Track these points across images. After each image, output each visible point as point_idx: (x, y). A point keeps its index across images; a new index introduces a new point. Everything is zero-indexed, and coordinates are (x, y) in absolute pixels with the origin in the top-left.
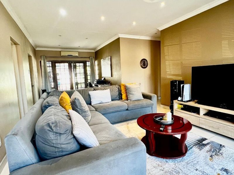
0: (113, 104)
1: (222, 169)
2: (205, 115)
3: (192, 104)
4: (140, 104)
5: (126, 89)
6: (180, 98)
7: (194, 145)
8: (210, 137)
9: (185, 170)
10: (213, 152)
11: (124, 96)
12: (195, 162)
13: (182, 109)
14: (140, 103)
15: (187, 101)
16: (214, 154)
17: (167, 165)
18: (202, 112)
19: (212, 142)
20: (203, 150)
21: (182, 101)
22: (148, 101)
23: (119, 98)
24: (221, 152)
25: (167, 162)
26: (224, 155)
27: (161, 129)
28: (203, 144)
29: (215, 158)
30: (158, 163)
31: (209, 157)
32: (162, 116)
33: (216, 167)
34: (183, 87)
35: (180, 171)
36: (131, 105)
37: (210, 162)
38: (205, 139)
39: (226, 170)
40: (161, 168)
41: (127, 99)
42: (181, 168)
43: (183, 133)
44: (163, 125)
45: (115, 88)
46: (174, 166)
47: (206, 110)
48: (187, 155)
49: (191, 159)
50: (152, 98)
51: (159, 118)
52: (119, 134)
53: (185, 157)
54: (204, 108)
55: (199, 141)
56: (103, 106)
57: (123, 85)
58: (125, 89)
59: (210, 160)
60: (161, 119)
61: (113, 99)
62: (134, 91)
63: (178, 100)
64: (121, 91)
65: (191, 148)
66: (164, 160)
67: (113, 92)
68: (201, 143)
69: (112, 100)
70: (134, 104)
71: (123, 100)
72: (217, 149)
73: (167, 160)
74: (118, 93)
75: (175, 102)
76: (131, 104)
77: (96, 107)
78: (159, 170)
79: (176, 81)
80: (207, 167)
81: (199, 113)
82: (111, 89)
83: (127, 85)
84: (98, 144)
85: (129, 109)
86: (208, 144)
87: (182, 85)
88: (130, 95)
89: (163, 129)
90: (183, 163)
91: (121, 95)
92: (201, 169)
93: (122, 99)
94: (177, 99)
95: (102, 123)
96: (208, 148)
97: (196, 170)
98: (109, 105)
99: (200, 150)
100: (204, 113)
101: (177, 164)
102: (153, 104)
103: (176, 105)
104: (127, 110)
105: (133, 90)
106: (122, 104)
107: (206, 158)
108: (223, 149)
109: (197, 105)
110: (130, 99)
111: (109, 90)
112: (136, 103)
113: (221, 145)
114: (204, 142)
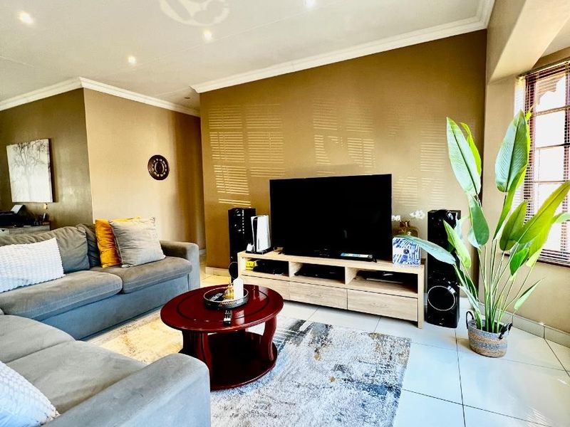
0: (72, 282)
1: (336, 366)
2: (295, 274)
3: (275, 256)
4: (157, 273)
5: (115, 235)
6: (250, 247)
7: (286, 340)
8: (310, 316)
9: (280, 396)
10: (317, 343)
11: (106, 256)
12: (294, 372)
13: (255, 269)
14: (159, 268)
15: (265, 252)
16: (319, 345)
17: (242, 401)
18: (293, 269)
19: (314, 324)
20: (302, 344)
21: (254, 252)
22: (179, 261)
23: (90, 261)
24: (329, 338)
25: (241, 393)
26: (333, 341)
27: (225, 320)
28: (301, 332)
29: (323, 350)
30: (224, 402)
31: (314, 354)
32: (221, 290)
33: (326, 367)
34: (255, 222)
35: (271, 401)
36: (133, 277)
37: (317, 363)
38: (301, 323)
39: (340, 366)
40: (232, 412)
41: (119, 264)
42: (271, 395)
43: (268, 318)
44: (229, 310)
45: (77, 236)
46: (257, 395)
47: (299, 265)
48: (277, 363)
49: (286, 368)
50: (188, 252)
51: (216, 297)
52: (117, 361)
53: (275, 370)
54: (294, 261)
55: (292, 328)
56: (36, 294)
57: (103, 225)
58: (112, 234)
59: (316, 357)
60: (221, 298)
61: (68, 268)
62: (139, 240)
63: (247, 252)
64: (96, 241)
65: (282, 346)
66: (236, 391)
67: (68, 246)
68: (296, 331)
69: (66, 272)
70: (141, 273)
71: (104, 266)
72: (323, 336)
73: (241, 389)
74: (85, 247)
75: (241, 256)
76: (132, 273)
77: (7, 301)
78: (228, 418)
79: (240, 210)
80: (314, 374)
81: (286, 273)
82: (63, 241)
83: (118, 223)
84: (53, 413)
85: (125, 289)
86: (308, 329)
87: (252, 218)
88: (128, 251)
89: (229, 319)
90: (274, 383)
91: (98, 253)
92: (305, 380)
93: (99, 264)
94: (244, 248)
95: (44, 346)
96: (309, 336)
97: (298, 386)
98: (59, 289)
99: (298, 345)
100: (295, 272)
101: (262, 390)
102: (190, 269)
103: (243, 260)
104: (122, 292)
105: (134, 237)
106: (106, 278)
107: (309, 356)
108: (331, 331)
109: (283, 258)
110: (128, 261)
111: (54, 241)
112: (147, 270)
113: (327, 326)
114: (302, 328)
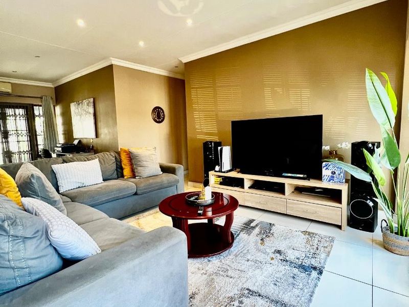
0: (107, 186)
1: (275, 251)
2: (249, 188)
3: (234, 174)
4: (158, 183)
6: (217, 168)
7: (241, 231)
8: (259, 217)
9: (234, 265)
10: (263, 234)
11: (127, 171)
12: (245, 252)
13: (221, 184)
14: (158, 180)
15: (228, 171)
16: (264, 236)
17: (210, 266)
18: (247, 184)
19: (261, 222)
20: (252, 234)
21: (220, 171)
22: (171, 177)
23: (117, 174)
24: (271, 232)
25: (209, 261)
26: (275, 235)
27: (199, 212)
28: (252, 227)
29: (267, 240)
30: (198, 265)
31: (260, 242)
32: (197, 194)
33: (268, 250)
34: (221, 150)
35: (229, 268)
36: (142, 185)
37: (262, 247)
38: (252, 221)
39: (279, 251)
40: (203, 271)
41: (134, 176)
42: (229, 264)
43: (228, 212)
44: (202, 206)
45: (110, 157)
46: (219, 263)
47: (252, 181)
48: (234, 245)
49: (240, 249)
50: (177, 170)
51: (194, 198)
52: (133, 230)
53: (232, 249)
54: (248, 179)
55: (245, 224)
56: (88, 191)
57: (125, 151)
58: (130, 157)
59: (261, 244)
60: (197, 199)
61: (106, 177)
62: (146, 161)
63: (216, 171)
64: (121, 162)
65: (238, 235)
66: (206, 260)
67: (105, 164)
68: (248, 226)
69: (104, 180)
70: (148, 183)
71: (125, 177)
72: (267, 231)
73: (209, 259)
74: (114, 166)
75: (211, 173)
76: (141, 182)
77: (74, 195)
78: (200, 275)
79: (211, 142)
80: (259, 254)
81: (243, 187)
82: (103, 162)
83: (134, 150)
84: (99, 251)
85: (139, 192)
86: (257, 225)
87: (219, 148)
88: (139, 168)
89: (202, 212)
90: (231, 257)
91: (122, 169)
92: (253, 257)
93: (122, 176)
94: (213, 169)
95: (94, 219)
96: (257, 230)
97: (248, 261)
98: (100, 189)
99: (249, 235)
100: (249, 186)
101: (223, 261)
102: (178, 181)
103: (213, 177)
104: (136, 194)
105: (143, 159)
106: (127, 185)
107: (256, 242)
108: (273, 228)
109: (240, 176)
110: (140, 175)
111: (97, 160)
112: (151, 181)
113: (270, 224)
114: (253, 225)
